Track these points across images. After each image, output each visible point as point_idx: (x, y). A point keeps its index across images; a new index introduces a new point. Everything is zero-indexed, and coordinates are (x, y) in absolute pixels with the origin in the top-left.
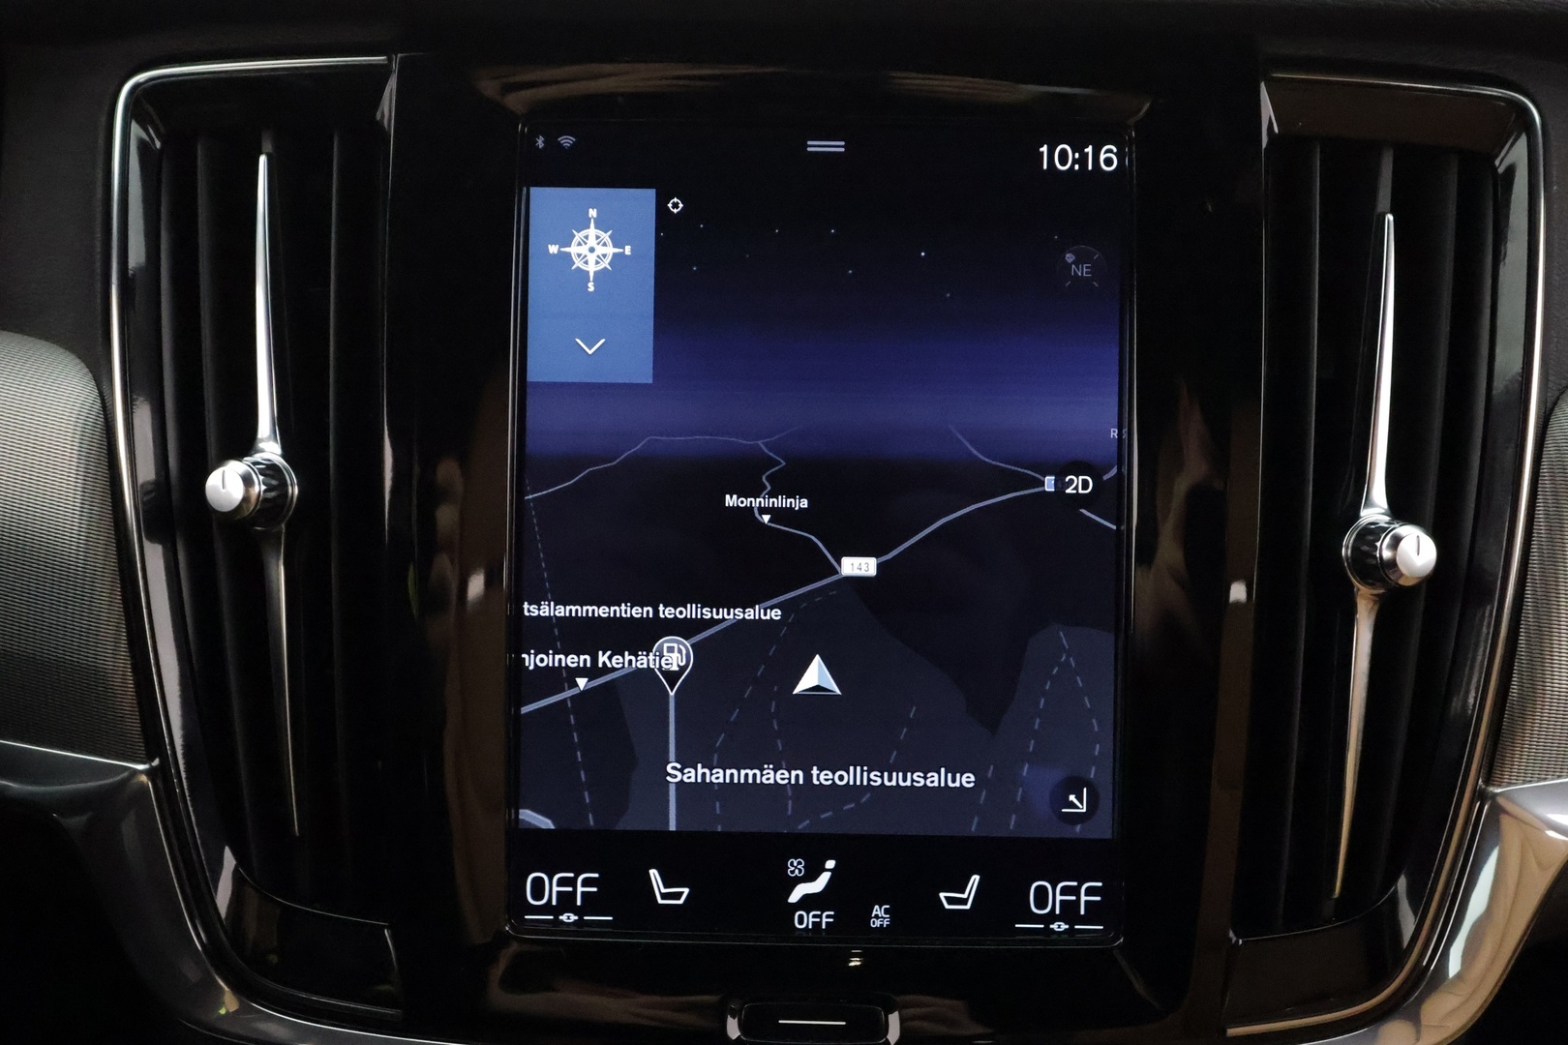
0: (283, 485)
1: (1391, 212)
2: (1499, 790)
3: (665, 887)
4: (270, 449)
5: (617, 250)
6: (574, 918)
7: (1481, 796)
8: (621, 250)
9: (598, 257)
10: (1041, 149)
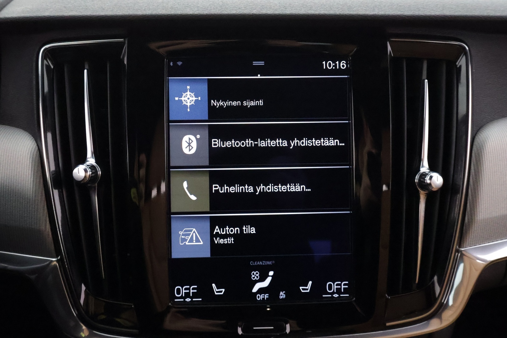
0: (96, 171)
1: (427, 79)
2: (463, 249)
3: (217, 289)
4: (91, 160)
5: (196, 99)
6: (190, 300)
7: (457, 251)
8: (198, 99)
9: (190, 101)
10: (323, 63)
